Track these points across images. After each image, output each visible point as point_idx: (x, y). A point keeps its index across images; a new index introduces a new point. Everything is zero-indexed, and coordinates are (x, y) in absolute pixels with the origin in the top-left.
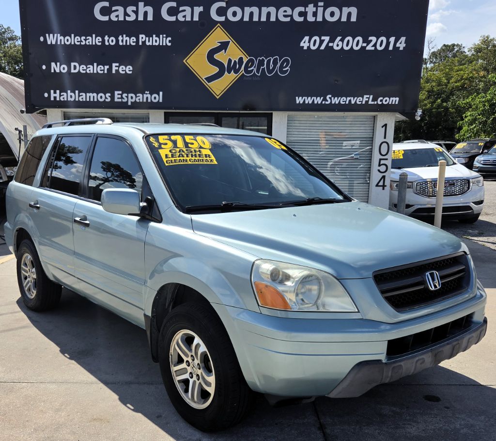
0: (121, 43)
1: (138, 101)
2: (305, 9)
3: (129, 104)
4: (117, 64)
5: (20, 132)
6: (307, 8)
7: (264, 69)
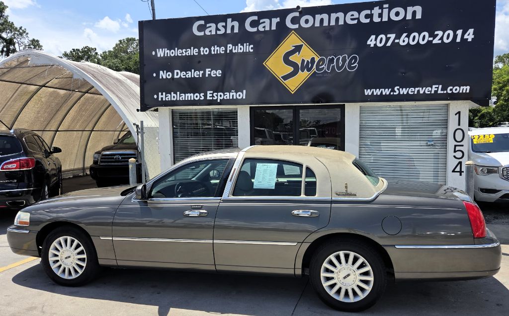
0: (213, 53)
1: (225, 98)
2: (371, 12)
3: (219, 101)
4: (210, 70)
5: (137, 126)
6: (373, 11)
7: (334, 66)
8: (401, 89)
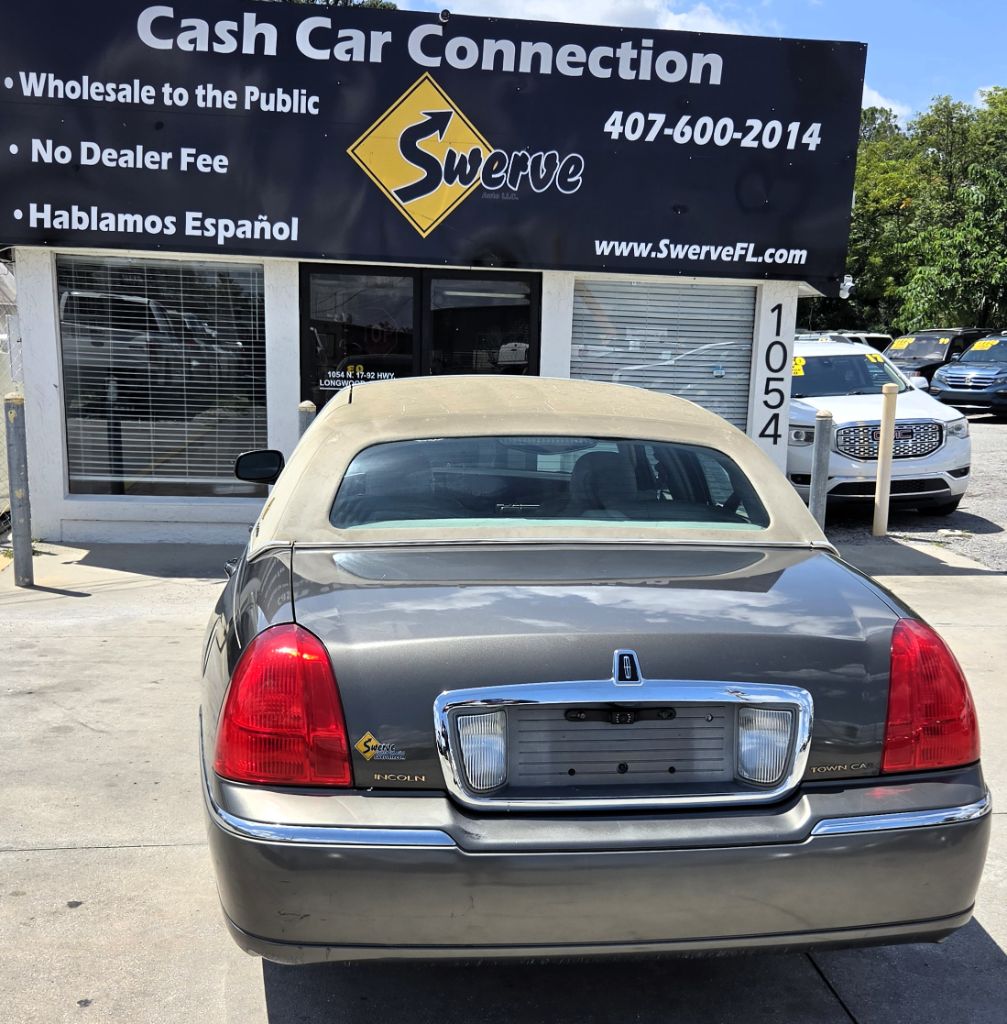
0: (201, 104)
1: (240, 235)
2: (614, 53)
4: (193, 151)
6: (618, 50)
7: (525, 178)
8: (672, 246)
